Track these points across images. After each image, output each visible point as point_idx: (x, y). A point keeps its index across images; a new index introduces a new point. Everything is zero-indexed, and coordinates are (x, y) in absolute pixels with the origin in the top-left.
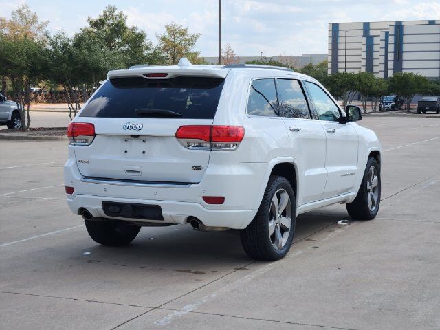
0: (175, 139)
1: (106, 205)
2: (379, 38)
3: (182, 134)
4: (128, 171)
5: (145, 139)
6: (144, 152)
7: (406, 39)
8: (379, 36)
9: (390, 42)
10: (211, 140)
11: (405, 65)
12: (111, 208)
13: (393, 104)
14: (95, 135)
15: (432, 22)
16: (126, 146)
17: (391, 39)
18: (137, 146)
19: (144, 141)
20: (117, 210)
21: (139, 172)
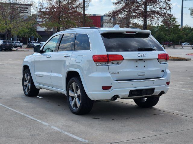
4: (139, 75)
6: (144, 66)
14: (123, 60)
16: (137, 64)
18: (141, 64)
19: (145, 61)
20: (136, 93)
21: (144, 75)
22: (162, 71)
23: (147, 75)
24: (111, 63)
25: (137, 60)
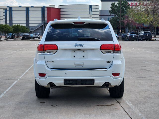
0: (99, 50)
1: (65, 81)
2: (3, 12)
3: (103, 48)
4: (76, 65)
5: (84, 50)
6: (84, 56)
7: (13, 12)
8: (2, 11)
9: (7, 13)
10: (114, 50)
11: (14, 22)
12: (68, 82)
13: (12, 36)
14: (58, 49)
15: (20, 7)
16: (74, 54)
17: (8, 12)
18: (80, 54)
19: (84, 51)
20: (71, 82)
21: (82, 65)
22: (108, 61)
23: (86, 65)
24: (47, 52)
25: (74, 50)
